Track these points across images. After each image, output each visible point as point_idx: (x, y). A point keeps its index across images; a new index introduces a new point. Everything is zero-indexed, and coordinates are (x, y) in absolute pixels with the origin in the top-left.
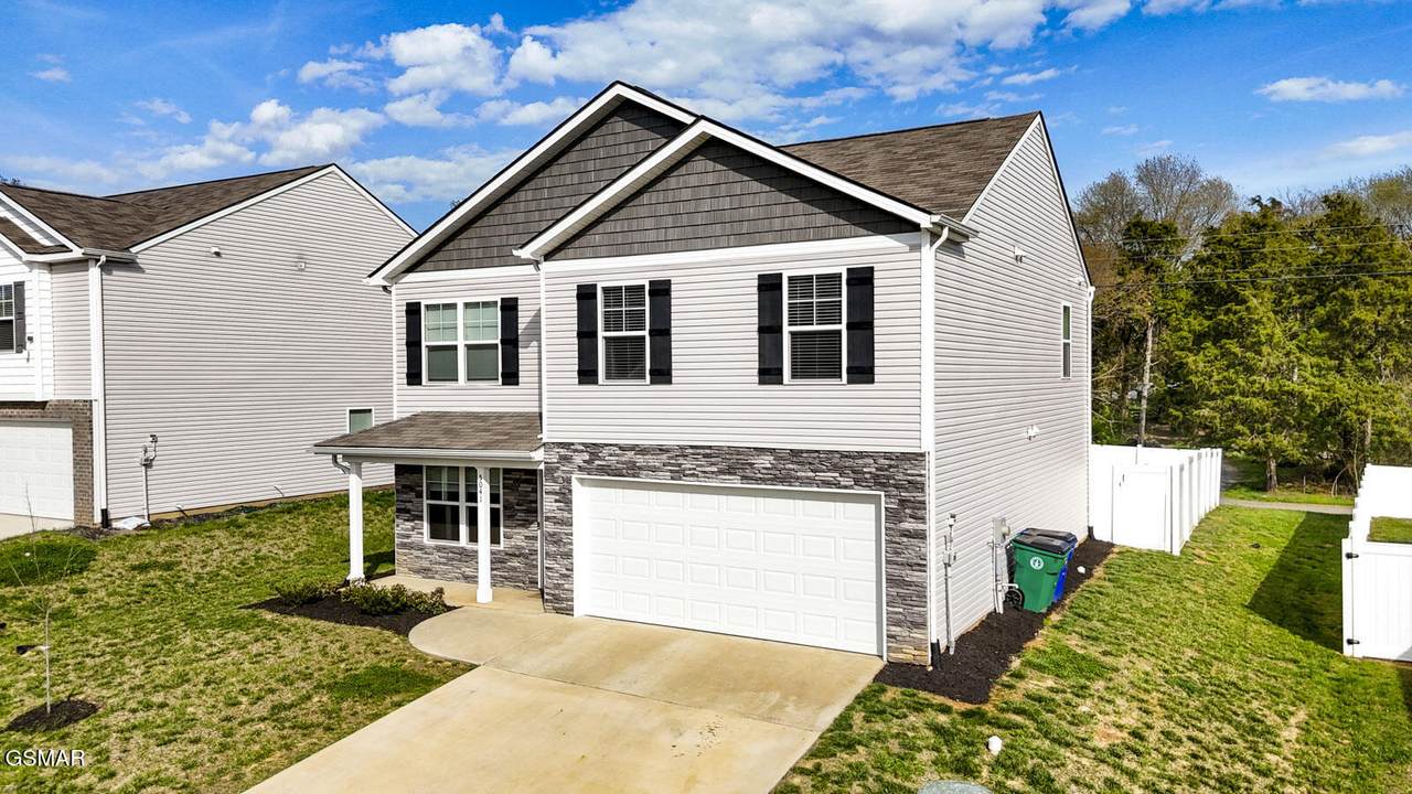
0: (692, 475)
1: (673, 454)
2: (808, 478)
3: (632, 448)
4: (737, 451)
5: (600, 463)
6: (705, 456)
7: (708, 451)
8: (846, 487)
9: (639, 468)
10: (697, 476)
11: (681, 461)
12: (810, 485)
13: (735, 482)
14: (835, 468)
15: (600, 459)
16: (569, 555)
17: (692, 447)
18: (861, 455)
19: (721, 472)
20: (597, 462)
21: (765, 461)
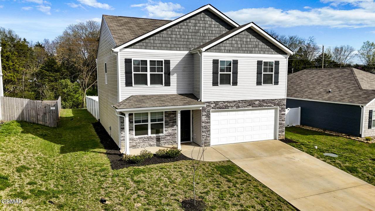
0: (241, 107)
1: (237, 102)
2: (266, 105)
3: (227, 102)
4: (252, 100)
5: (218, 106)
6: (244, 102)
7: (245, 101)
8: (273, 106)
9: (229, 107)
10: (243, 107)
11: (239, 104)
12: (266, 107)
13: (251, 108)
14: (271, 103)
15: (218, 105)
16: (210, 131)
17: (241, 100)
18: (276, 100)
19: (248, 106)
20: (217, 106)
21: (257, 103)
